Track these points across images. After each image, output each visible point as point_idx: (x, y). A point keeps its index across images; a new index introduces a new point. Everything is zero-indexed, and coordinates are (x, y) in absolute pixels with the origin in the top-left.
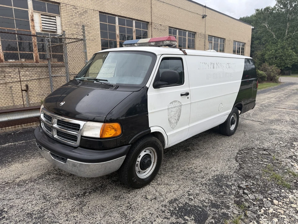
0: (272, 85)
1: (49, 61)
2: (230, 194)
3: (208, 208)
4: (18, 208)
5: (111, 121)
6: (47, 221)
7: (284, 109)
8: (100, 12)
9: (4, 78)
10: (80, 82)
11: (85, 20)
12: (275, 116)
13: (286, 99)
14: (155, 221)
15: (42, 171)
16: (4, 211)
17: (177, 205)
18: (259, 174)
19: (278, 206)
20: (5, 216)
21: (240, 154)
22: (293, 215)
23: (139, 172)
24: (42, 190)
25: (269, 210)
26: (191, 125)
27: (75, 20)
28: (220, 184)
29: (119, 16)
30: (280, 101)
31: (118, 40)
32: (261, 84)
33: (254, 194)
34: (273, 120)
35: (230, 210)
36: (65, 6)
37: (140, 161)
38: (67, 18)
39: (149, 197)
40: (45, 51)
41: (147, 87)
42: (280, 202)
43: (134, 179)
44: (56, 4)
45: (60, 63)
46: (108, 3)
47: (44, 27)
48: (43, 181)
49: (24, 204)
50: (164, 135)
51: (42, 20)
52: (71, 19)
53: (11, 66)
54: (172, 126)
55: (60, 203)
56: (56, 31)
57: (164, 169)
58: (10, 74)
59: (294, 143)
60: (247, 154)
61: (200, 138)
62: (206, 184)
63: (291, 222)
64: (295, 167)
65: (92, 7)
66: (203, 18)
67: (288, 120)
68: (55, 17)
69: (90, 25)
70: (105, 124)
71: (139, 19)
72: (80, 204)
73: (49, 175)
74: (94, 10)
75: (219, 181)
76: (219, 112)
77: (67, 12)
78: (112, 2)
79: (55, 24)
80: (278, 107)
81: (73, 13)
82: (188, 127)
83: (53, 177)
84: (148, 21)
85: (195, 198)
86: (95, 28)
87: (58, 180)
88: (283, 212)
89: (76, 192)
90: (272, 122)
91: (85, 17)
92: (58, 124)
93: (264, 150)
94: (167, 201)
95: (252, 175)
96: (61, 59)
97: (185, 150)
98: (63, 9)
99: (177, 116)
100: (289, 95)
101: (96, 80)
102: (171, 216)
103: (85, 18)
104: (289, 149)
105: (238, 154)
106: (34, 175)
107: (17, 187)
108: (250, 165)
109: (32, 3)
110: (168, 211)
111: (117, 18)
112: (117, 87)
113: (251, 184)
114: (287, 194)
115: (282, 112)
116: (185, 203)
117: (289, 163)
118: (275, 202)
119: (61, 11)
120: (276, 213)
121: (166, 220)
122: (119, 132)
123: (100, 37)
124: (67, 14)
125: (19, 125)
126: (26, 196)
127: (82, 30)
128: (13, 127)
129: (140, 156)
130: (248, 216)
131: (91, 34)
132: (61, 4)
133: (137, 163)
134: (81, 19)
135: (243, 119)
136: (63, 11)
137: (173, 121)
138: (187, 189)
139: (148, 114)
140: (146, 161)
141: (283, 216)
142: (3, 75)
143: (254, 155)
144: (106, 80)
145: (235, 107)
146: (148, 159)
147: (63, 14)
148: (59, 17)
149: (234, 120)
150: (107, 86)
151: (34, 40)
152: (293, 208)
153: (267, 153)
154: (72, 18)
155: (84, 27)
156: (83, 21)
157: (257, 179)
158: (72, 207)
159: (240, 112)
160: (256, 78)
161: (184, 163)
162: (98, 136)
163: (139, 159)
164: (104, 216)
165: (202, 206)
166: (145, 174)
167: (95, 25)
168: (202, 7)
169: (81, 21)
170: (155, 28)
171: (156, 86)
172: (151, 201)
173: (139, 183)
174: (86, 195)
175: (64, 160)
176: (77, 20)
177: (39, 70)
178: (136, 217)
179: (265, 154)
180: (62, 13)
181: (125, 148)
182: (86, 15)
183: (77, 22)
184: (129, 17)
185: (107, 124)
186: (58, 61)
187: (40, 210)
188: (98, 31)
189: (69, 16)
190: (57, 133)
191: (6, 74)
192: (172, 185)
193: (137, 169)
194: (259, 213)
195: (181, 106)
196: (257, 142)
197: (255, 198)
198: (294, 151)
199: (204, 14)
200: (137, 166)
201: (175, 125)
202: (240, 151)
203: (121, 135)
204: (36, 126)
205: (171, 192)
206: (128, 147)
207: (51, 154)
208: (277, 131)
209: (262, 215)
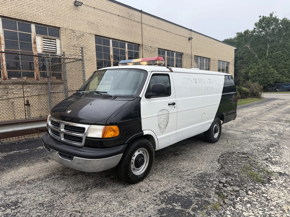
0: (255, 100)
1: (49, 78)
2: (211, 187)
3: (192, 197)
4: (30, 200)
5: (111, 124)
6: (57, 209)
7: (264, 120)
8: (96, 35)
9: (7, 95)
10: (83, 95)
11: (82, 42)
12: (255, 126)
13: (267, 112)
14: (148, 207)
15: (48, 172)
16: (19, 202)
17: (167, 196)
18: (238, 172)
19: (252, 196)
20: (20, 206)
21: (222, 157)
22: (264, 202)
23: (134, 169)
24: (50, 186)
25: (244, 198)
26: (178, 131)
27: (73, 42)
28: (203, 180)
29: (113, 39)
30: (261, 114)
31: (112, 60)
32: (246, 99)
33: (232, 187)
34: (253, 130)
35: (211, 199)
36: (64, 30)
37: (134, 159)
38: (65, 41)
39: (143, 190)
40: (46, 70)
41: (140, 97)
42: (254, 192)
43: (130, 175)
44: (56, 29)
45: (58, 81)
46: (103, 27)
47: (45, 49)
48: (50, 179)
49: (35, 197)
50: (155, 138)
51: (43, 43)
52: (69, 42)
53: (14, 83)
54: (161, 131)
55: (66, 195)
56: (56, 52)
57: (156, 170)
58: (12, 91)
59: (271, 148)
60: (228, 157)
61: (187, 145)
62: (191, 180)
63: (261, 207)
64: (269, 166)
65: (88, 31)
66: (189, 40)
67: (267, 130)
68: (55, 40)
69: (87, 47)
70: (106, 126)
71: (131, 42)
72: (83, 196)
73: (54, 175)
74: (90, 34)
75: (203, 178)
76: (203, 120)
77: (66, 35)
78: (107, 27)
79: (55, 46)
80: (260, 119)
81: (72, 36)
82: (175, 132)
83: (58, 177)
84: (139, 43)
85: (182, 190)
86: (91, 49)
87: (63, 179)
88: (255, 200)
89: (79, 188)
90: (252, 131)
91: (82, 39)
92: (65, 129)
93: (244, 154)
94: (158, 193)
95: (231, 173)
96: (59, 76)
97: (174, 155)
98: (63, 33)
99: (165, 122)
100: (270, 108)
101: (97, 92)
102: (162, 203)
103: (82, 41)
104: (266, 153)
105: (220, 157)
106: (41, 175)
107: (27, 184)
108: (230, 166)
109: (35, 28)
110: (159, 200)
111: (111, 41)
112: (115, 97)
113: (230, 180)
114: (260, 187)
115: (262, 123)
116: (173, 194)
117: (264, 163)
118: (250, 192)
119: (61, 34)
120: (250, 200)
121: (157, 206)
122: (117, 134)
123: (96, 57)
124: (66, 37)
125: (22, 135)
126: (36, 190)
127: (81, 52)
128: (16, 137)
129: (135, 155)
130: (226, 203)
131: (87, 55)
132: (61, 28)
133: (132, 161)
134: (78, 41)
135: (227, 129)
136: (62, 35)
137: (162, 126)
138: (176, 184)
139: (141, 119)
140: (140, 160)
141: (256, 203)
142: (6, 91)
143: (234, 157)
144: (106, 93)
145: (217, 117)
146: (142, 158)
147: (62, 38)
148: (59, 40)
149: (217, 129)
150: (107, 97)
151: (36, 60)
152: (264, 197)
153: (246, 156)
154: (70, 40)
155: (83, 49)
156: (81, 43)
157: (236, 176)
158: (77, 198)
159: (222, 122)
160: (236, 93)
161: (173, 164)
162: (100, 136)
163: (134, 158)
164: (105, 204)
165: (187, 196)
166: (139, 172)
167: (91, 46)
168: (188, 31)
169: (78, 43)
170: (145, 50)
171: (148, 96)
172: (145, 193)
173: (133, 179)
174: (88, 189)
175: (71, 158)
176: (75, 42)
177: (39, 86)
178: (132, 204)
179: (244, 157)
180: (61, 36)
181: (123, 147)
182: (83, 38)
183: (74, 44)
184: (122, 40)
185: (108, 127)
186: (57, 79)
187: (50, 201)
188: (93, 52)
189: (68, 38)
190: (64, 136)
191: (9, 91)
192: (162, 181)
193: (133, 166)
194: (235, 201)
195: (169, 113)
196: (237, 148)
197: (233, 190)
198: (269, 154)
199: (190, 37)
200: (132, 164)
201: (164, 130)
202: (222, 155)
203: (119, 135)
204: (38, 137)
205: (162, 186)
206: (125, 146)
207: (59, 153)
208: (256, 139)
209: (238, 202)
